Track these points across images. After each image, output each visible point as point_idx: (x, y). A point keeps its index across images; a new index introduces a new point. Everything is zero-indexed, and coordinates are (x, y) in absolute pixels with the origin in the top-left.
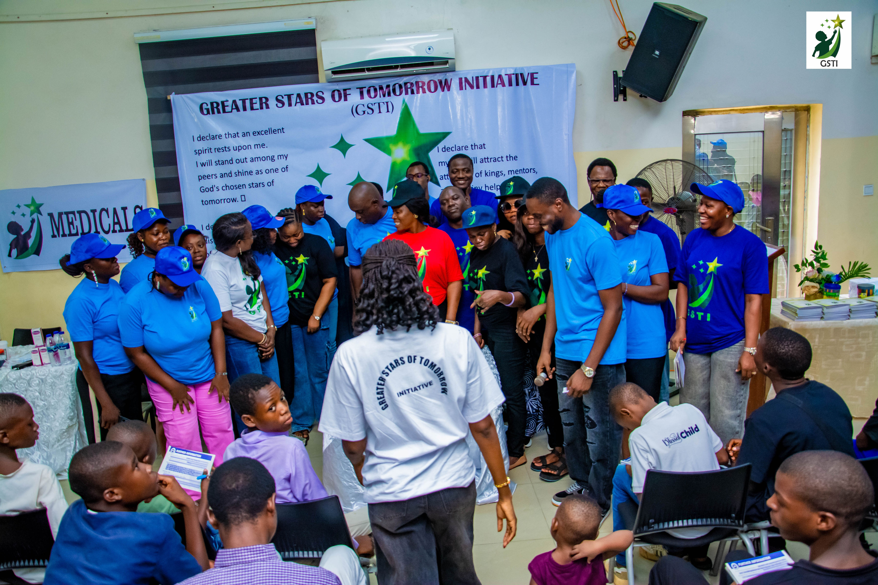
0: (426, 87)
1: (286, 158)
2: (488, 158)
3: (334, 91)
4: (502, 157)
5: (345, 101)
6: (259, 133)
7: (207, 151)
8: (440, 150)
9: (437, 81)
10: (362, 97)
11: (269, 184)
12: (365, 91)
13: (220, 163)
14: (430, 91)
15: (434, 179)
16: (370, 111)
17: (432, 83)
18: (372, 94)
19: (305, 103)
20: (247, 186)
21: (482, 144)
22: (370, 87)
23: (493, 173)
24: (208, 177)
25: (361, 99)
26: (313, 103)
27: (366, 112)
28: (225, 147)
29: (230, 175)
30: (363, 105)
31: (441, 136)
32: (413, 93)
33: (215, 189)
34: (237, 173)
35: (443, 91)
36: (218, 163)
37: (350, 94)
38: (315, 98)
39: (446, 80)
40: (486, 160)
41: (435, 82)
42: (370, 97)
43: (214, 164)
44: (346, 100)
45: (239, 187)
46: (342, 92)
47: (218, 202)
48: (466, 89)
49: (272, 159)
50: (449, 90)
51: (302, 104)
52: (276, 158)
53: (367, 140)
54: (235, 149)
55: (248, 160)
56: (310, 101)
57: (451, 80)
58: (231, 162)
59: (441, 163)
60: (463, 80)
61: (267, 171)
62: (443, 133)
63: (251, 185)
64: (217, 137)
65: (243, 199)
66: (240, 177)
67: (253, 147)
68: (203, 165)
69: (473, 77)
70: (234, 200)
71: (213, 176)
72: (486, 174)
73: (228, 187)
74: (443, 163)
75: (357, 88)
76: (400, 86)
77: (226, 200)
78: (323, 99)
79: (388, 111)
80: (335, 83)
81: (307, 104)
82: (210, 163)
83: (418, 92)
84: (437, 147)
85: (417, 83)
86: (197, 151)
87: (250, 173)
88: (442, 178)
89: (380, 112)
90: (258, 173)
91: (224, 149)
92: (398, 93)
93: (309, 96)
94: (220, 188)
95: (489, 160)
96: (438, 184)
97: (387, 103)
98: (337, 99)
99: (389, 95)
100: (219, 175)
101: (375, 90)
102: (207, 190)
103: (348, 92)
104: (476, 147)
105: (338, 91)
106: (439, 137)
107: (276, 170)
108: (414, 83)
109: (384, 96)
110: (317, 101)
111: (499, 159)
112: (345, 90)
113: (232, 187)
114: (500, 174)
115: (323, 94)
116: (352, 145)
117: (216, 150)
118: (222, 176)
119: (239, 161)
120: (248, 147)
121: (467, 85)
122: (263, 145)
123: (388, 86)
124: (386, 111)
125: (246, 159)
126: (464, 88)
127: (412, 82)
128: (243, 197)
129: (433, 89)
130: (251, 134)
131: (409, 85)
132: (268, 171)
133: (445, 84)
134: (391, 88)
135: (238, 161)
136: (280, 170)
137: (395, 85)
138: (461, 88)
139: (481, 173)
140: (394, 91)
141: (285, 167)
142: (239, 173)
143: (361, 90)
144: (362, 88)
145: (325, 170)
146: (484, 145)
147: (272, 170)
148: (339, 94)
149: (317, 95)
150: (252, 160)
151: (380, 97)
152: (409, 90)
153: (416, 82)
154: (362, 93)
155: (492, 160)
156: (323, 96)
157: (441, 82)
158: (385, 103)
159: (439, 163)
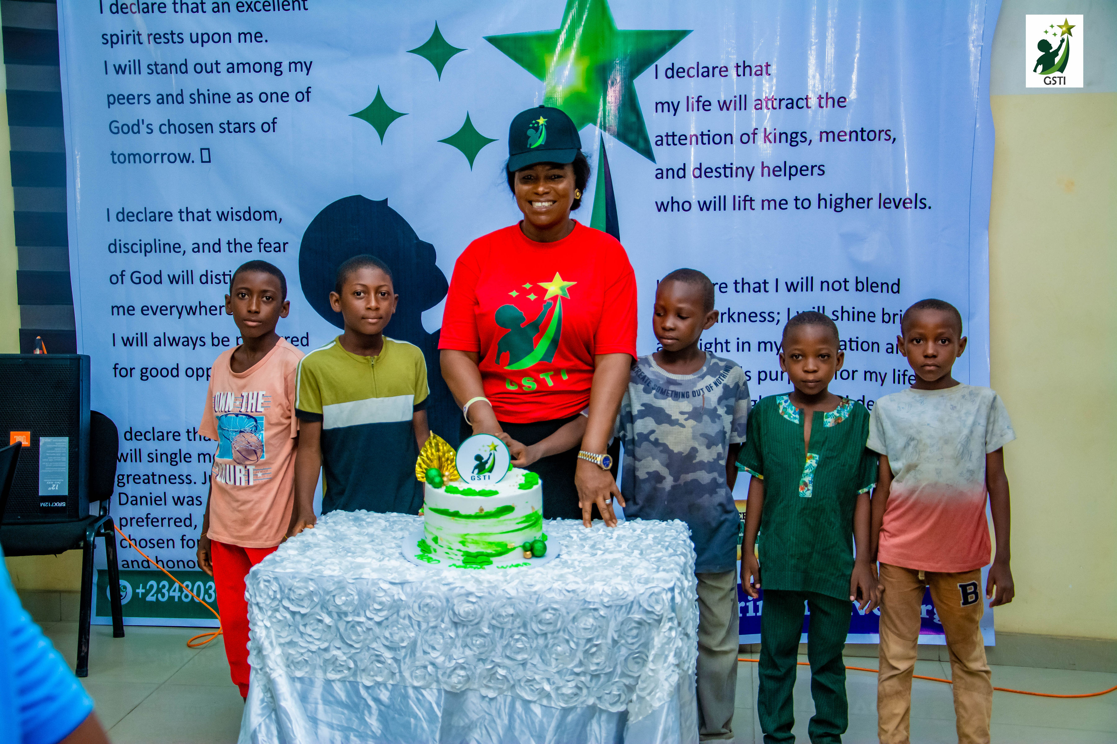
1: (308, 70)
2: (773, 99)
4: (807, 98)
6: (249, 6)
7: (131, 38)
8: (662, 73)
11: (266, 127)
13: (159, 68)
15: (641, 144)
20: (217, 129)
21: (764, 64)
23: (783, 137)
24: (130, 99)
28: (172, 34)
29: (178, 99)
31: (667, 39)
33: (143, 128)
34: (196, 97)
36: (154, 69)
40: (770, 103)
43: (144, 70)
45: (199, 128)
47: (147, 158)
49: (277, 69)
52: (285, 68)
53: (492, 40)
54: (194, 39)
55: (223, 68)
58: (182, 68)
59: (660, 106)
61: (264, 98)
62: (669, 33)
63: (226, 126)
64: (156, 7)
65: (206, 158)
66: (201, 107)
67: (235, 38)
68: (120, 70)
70: (185, 158)
71: (142, 98)
72: (766, 138)
73: (172, 127)
74: (666, 106)
77: (165, 157)
82: (135, 67)
84: (653, 66)
86: (108, 38)
87: (225, 98)
88: (660, 142)
90: (242, 98)
91: (169, 37)
94: (155, 128)
95: (776, 104)
96: (649, 154)
100: (154, 98)
102: (125, 129)
104: (747, 70)
106: (660, 41)
107: (283, 97)
111: (801, 103)
113: (182, 129)
114: (799, 138)
116: (459, 50)
117: (152, 38)
118: (162, 100)
119: (201, 68)
120: (224, 37)
122: (258, 37)
125: (217, 64)
128: (205, 153)
130: (233, 8)
132: (266, 97)
135: (198, 68)
136: (292, 97)
141: (304, 91)
142: (198, 97)
145: (393, 104)
146: (767, 65)
147: (274, 96)
150: (232, 69)
155: (784, 103)
159: (657, 104)
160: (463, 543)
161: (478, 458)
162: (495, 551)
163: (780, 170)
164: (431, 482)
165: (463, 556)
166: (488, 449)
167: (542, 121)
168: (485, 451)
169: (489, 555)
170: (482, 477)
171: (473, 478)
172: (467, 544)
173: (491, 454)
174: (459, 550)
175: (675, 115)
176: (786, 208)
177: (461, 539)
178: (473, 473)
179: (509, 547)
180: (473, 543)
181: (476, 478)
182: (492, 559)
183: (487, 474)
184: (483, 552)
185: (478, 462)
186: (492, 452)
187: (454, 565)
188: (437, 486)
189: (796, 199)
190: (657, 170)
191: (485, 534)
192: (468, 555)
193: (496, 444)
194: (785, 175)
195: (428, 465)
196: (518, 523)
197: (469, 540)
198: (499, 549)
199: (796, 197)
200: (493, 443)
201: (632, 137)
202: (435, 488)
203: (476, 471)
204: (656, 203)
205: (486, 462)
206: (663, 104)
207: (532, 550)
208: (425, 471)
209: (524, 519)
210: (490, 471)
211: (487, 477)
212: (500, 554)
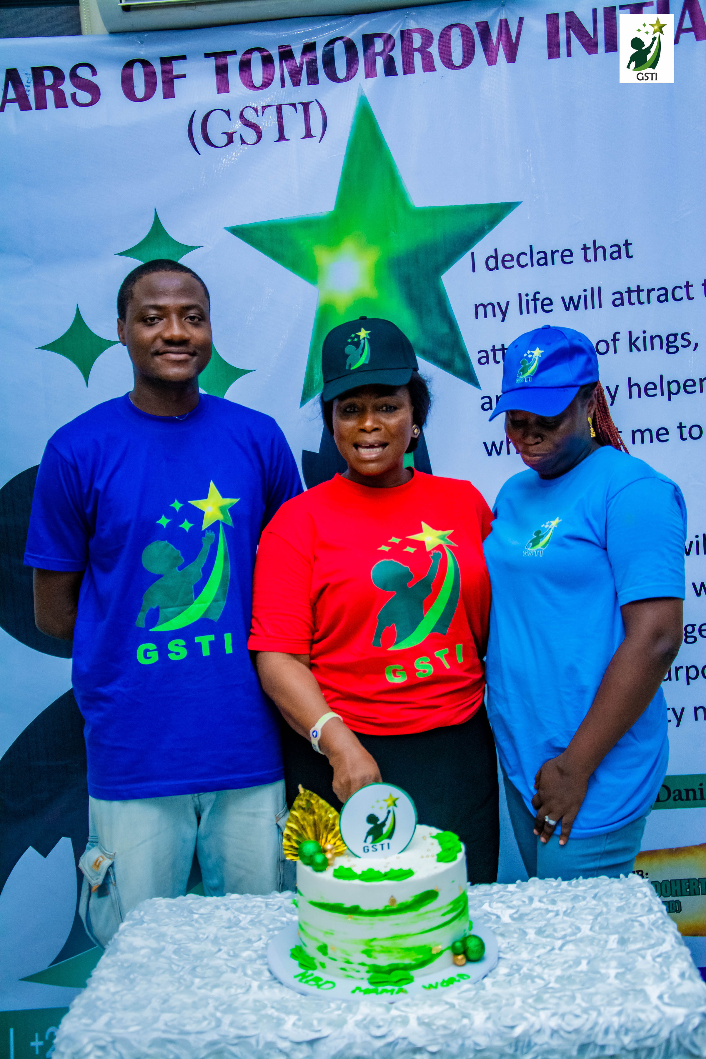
0: (434, 50)
2: (639, 290)
3: (130, 65)
4: (688, 286)
5: (165, 97)
8: (481, 263)
9: (471, 25)
10: (223, 87)
12: (233, 63)
14: (448, 63)
15: (458, 364)
16: (251, 136)
17: (456, 34)
18: (258, 75)
19: (33, 105)
21: (621, 243)
22: (250, 51)
23: (657, 341)
25: (219, 91)
26: (61, 103)
27: (236, 138)
30: (228, 113)
31: (486, 216)
32: (390, 70)
35: (491, 61)
37: (184, 76)
38: (68, 87)
39: (504, 25)
40: (634, 296)
41: (466, 33)
42: (251, 86)
44: (169, 93)
46: (158, 68)
48: (569, 54)
50: (511, 57)
51: (25, 106)
53: (239, 232)
56: (50, 94)
57: (521, 20)
59: (481, 309)
60: (562, 21)
62: (491, 207)
69: (595, 11)
72: (632, 344)
74: (489, 308)
75: (207, 55)
76: (350, 47)
78: (95, 91)
79: (308, 135)
80: (133, 37)
81: (41, 105)
83: (409, 69)
84: (468, 255)
85: (405, 35)
88: (484, 360)
89: (282, 137)
92: (341, 71)
93: (49, 79)
95: (644, 296)
96: (470, 377)
97: (306, 106)
98: (140, 91)
99: (313, 78)
101: (267, 61)
103: (178, 68)
104: (600, 252)
105: (145, 63)
106: (477, 219)
108: (397, 36)
109: (296, 83)
110: (73, 96)
111: (680, 293)
112: (166, 61)
114: (680, 342)
115: (94, 72)
116: (192, 248)
121: (575, 42)
123: (309, 48)
124: (303, 133)
126: (563, 50)
127: (389, 32)
129: (457, 56)
131: (379, 45)
133: (499, 41)
134: (319, 53)
137: (333, 41)
138: (553, 52)
139: (615, 340)
140: (329, 61)
143: (221, 61)
144: (225, 54)
146: (627, 244)
148: (146, 74)
149: (73, 74)
151: (283, 85)
152: (380, 62)
153: (402, 32)
154: (222, 71)
155: (654, 295)
156: (94, 79)
157: (484, 29)
158: (300, 108)
159: (476, 307)
160: (367, 953)
161: (372, 819)
162: (415, 960)
163: (655, 388)
164: (310, 862)
165: (368, 972)
166: (385, 805)
167: (363, 334)
168: (381, 808)
169: (406, 968)
170: (378, 846)
171: (365, 850)
172: (374, 954)
173: (389, 812)
174: (363, 964)
175: (503, 320)
176: (667, 440)
177: (365, 948)
178: (365, 841)
179: (434, 952)
180: (382, 951)
181: (371, 849)
182: (413, 973)
183: (386, 841)
184: (398, 964)
185: (372, 826)
186: (391, 808)
187: (358, 988)
188: (320, 868)
189: (681, 427)
190: (482, 398)
191: (400, 937)
192: (376, 970)
193: (395, 796)
194: (662, 394)
195: (299, 835)
196: (443, 915)
197: (378, 948)
198: (421, 957)
199: (681, 424)
200: (391, 795)
201: (444, 355)
202: (317, 871)
203: (370, 838)
204: (485, 444)
205: (383, 824)
206: (485, 307)
207: (465, 953)
208: (295, 845)
209: (451, 906)
210: (390, 836)
211: (385, 846)
212: (423, 964)
